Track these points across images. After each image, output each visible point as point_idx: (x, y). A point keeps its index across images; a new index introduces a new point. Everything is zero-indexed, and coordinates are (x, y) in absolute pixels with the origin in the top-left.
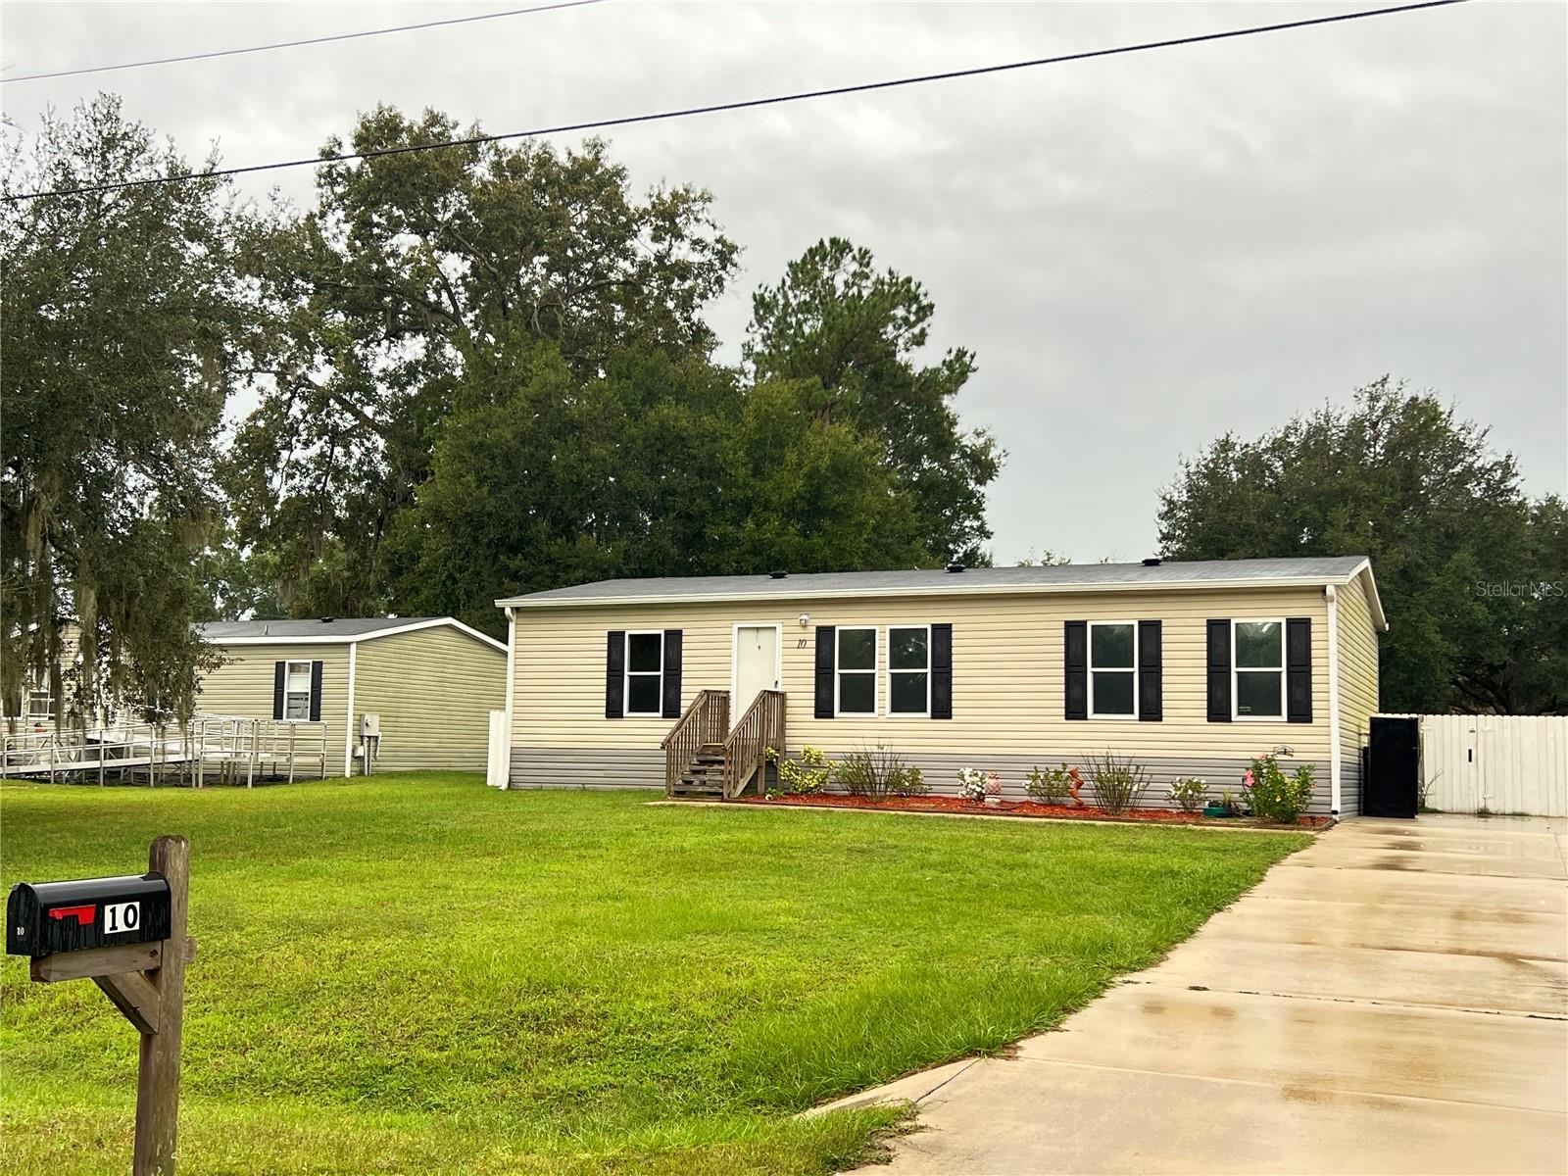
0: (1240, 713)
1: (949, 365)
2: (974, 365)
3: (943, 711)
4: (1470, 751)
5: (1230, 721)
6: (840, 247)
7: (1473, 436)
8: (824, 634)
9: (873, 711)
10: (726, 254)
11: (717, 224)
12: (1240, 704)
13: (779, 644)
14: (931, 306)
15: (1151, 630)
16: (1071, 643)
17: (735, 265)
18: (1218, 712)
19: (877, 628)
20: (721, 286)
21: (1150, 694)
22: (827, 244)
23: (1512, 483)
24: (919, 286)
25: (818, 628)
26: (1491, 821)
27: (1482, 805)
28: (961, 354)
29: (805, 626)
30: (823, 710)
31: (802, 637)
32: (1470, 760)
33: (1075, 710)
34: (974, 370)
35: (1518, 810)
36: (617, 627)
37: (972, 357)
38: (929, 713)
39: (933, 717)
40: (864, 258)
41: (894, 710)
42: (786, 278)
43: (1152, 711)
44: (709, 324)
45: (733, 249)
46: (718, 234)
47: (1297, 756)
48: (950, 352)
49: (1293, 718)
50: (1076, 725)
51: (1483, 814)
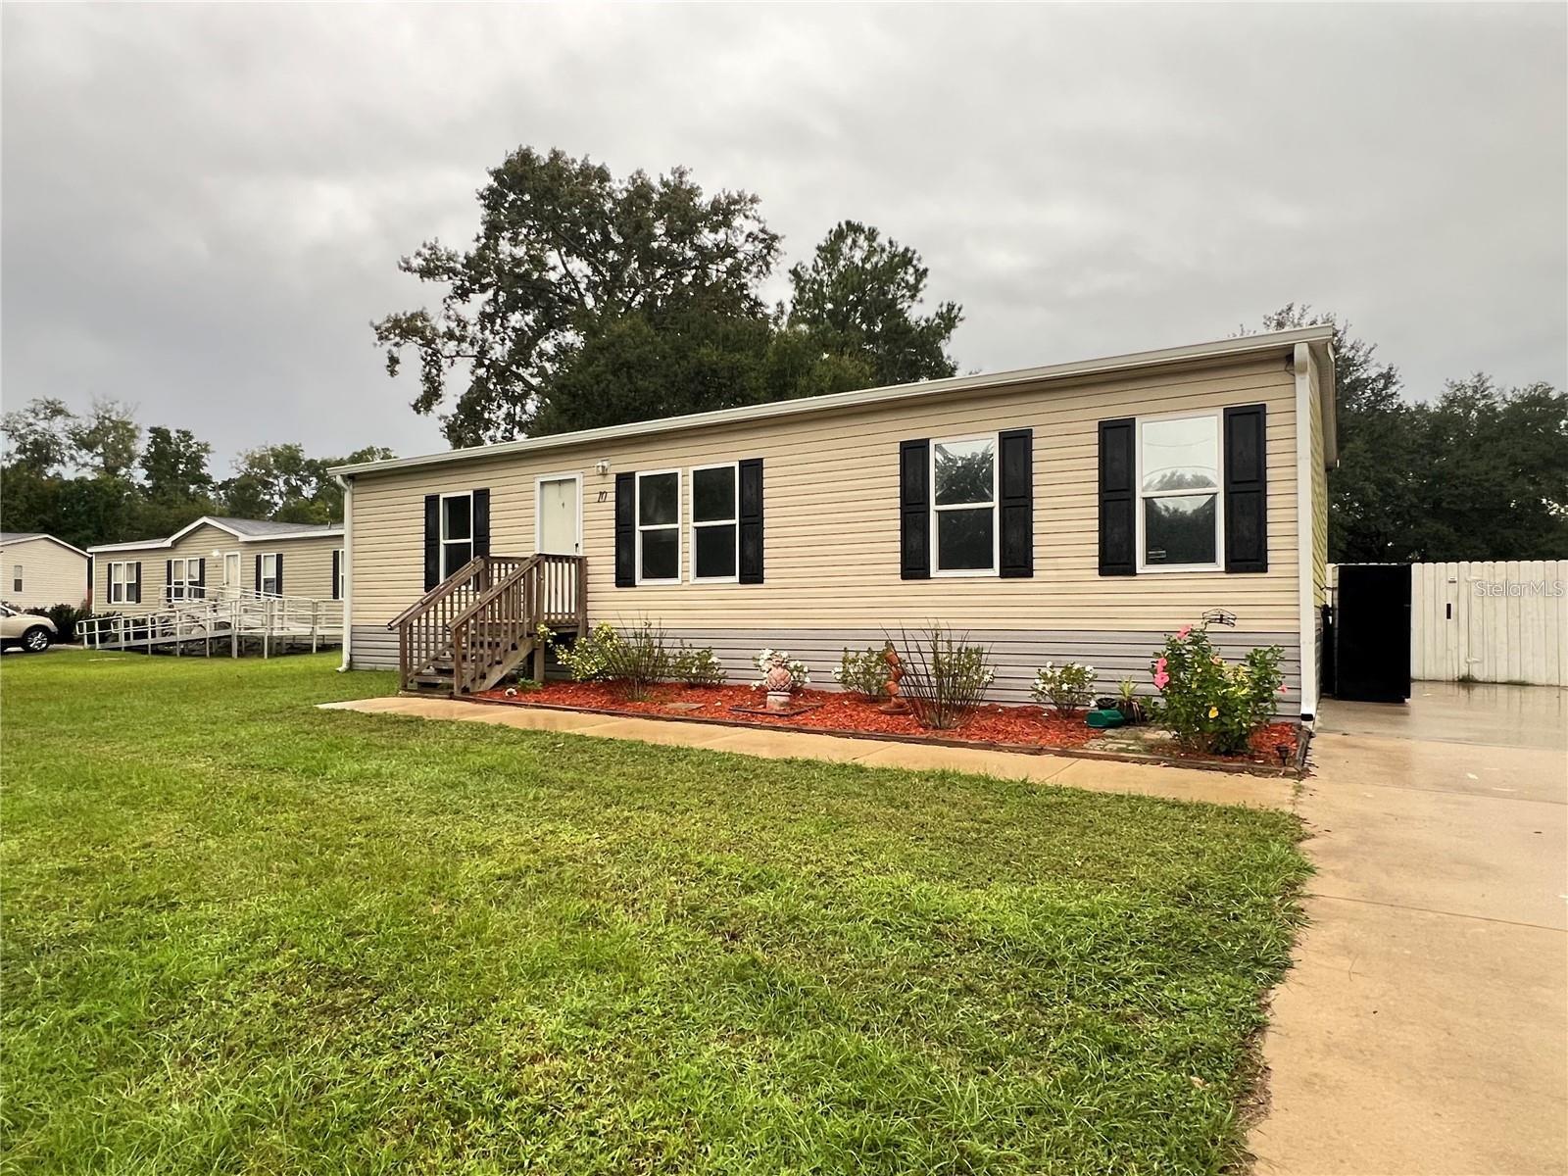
0: (1150, 561)
1: (940, 315)
2: (961, 315)
3: (753, 574)
4: (1449, 606)
5: (1134, 574)
6: (854, 228)
7: (1361, 353)
8: (624, 481)
9: (675, 576)
10: (770, 241)
11: (762, 219)
12: (1149, 547)
13: (579, 499)
14: (925, 271)
15: (1017, 446)
16: (910, 471)
17: (776, 250)
18: (1115, 560)
19: (679, 471)
20: (768, 269)
21: (1015, 537)
22: (844, 227)
23: (1393, 389)
24: (914, 252)
25: (618, 475)
26: (1478, 692)
27: (1464, 671)
28: (951, 308)
29: (604, 475)
30: (624, 579)
31: (602, 488)
32: (1449, 617)
33: (914, 567)
34: (961, 320)
35: (1516, 677)
36: (432, 491)
37: (960, 309)
38: (736, 578)
39: (742, 581)
40: (872, 235)
41: (700, 573)
42: (818, 259)
43: (1018, 564)
44: (762, 299)
45: (774, 238)
46: (762, 225)
47: (1240, 625)
48: (941, 306)
49: (1234, 565)
50: (915, 586)
51: (1467, 682)
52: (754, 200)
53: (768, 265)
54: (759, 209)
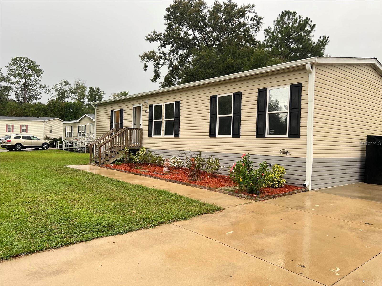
1: (320, 41)
3: (177, 135)
5: (265, 137)
8: (151, 107)
9: (161, 134)
10: (259, 20)
11: (256, 12)
12: (270, 129)
13: (141, 112)
15: (238, 97)
16: (212, 105)
17: (261, 23)
18: (260, 134)
19: (162, 104)
21: (236, 125)
22: (284, 13)
24: (309, 19)
25: (149, 105)
28: (324, 38)
30: (150, 135)
31: (146, 109)
33: (212, 134)
34: (329, 42)
36: (112, 109)
37: (328, 38)
38: (173, 136)
40: (294, 14)
41: (166, 134)
42: (276, 25)
43: (237, 134)
44: (257, 39)
47: (292, 155)
48: (320, 37)
49: (291, 136)
50: (212, 140)
52: (253, 6)
53: (258, 28)
54: (255, 9)
